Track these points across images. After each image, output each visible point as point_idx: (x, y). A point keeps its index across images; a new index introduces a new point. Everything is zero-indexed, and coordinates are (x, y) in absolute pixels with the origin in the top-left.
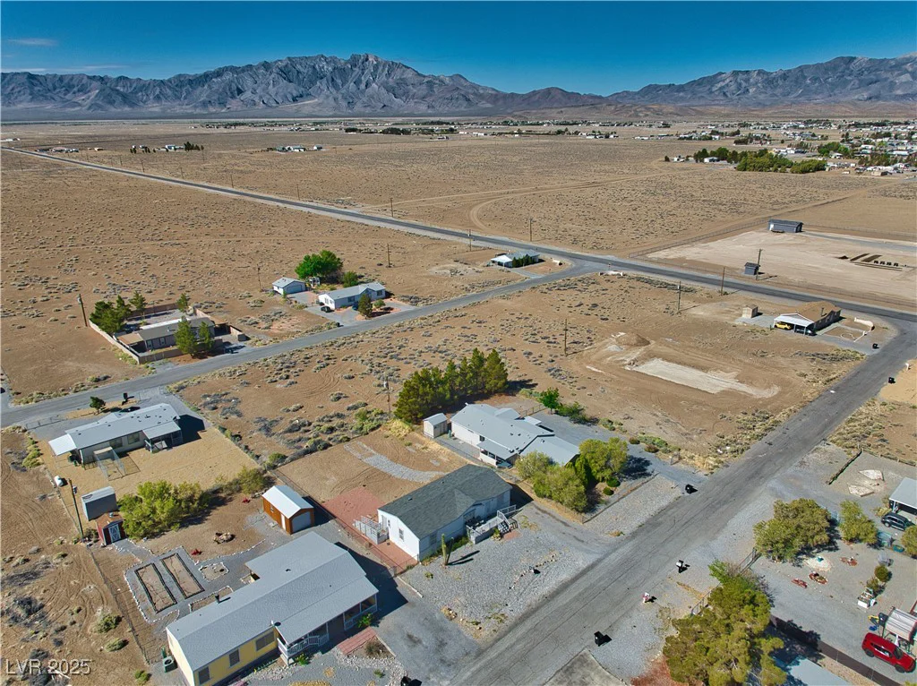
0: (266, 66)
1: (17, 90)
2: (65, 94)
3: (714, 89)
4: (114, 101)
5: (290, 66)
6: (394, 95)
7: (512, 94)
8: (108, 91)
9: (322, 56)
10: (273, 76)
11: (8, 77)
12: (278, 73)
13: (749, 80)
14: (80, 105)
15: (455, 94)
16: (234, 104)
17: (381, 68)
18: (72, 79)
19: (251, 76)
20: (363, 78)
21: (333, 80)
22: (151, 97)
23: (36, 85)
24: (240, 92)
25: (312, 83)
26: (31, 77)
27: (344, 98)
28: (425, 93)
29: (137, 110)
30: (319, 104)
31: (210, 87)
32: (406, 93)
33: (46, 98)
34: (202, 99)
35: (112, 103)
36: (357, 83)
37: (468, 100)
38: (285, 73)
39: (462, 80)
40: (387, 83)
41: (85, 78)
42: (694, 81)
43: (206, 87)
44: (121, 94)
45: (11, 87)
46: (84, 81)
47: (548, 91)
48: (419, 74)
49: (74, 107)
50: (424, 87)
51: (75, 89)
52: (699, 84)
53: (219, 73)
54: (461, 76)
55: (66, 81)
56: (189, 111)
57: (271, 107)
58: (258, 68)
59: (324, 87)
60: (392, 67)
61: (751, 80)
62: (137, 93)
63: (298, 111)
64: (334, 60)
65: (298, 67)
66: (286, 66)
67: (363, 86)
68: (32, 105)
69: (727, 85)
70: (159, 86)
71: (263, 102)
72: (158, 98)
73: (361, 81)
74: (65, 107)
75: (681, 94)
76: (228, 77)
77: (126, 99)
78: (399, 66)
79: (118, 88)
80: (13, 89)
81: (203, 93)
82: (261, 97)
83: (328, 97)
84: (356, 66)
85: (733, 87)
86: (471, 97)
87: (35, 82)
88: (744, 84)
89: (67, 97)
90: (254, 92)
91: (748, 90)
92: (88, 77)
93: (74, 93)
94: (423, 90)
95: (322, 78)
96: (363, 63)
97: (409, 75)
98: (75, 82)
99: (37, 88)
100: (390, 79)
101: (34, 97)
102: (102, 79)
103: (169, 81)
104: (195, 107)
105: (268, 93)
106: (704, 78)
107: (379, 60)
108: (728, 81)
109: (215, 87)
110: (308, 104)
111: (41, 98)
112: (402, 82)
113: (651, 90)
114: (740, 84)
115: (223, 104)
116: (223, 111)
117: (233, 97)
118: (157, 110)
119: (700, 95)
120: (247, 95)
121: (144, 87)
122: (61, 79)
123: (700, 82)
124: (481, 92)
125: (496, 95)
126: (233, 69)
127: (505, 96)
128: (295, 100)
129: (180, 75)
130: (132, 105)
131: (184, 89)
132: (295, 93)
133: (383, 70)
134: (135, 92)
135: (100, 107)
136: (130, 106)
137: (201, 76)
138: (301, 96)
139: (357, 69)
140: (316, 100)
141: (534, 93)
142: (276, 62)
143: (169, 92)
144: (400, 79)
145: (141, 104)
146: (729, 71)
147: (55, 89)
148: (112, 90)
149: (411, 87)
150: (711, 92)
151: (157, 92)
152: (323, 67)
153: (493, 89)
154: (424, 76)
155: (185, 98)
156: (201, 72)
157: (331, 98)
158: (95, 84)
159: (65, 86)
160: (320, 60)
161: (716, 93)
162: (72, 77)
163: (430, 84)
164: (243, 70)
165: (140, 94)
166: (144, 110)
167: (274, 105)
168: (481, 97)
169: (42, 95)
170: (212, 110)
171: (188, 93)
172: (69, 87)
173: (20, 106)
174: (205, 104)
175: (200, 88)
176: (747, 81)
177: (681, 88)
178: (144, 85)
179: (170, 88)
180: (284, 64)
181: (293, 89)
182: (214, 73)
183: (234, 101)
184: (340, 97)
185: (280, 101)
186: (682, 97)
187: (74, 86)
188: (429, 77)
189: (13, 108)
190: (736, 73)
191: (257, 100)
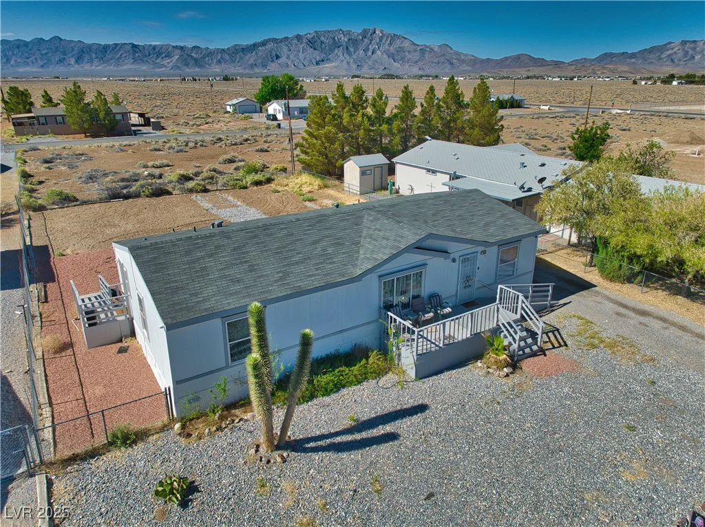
0: (299, 37)
1: (124, 56)
2: (156, 59)
3: (663, 56)
4: (189, 64)
5: (316, 37)
6: (394, 59)
7: (488, 59)
8: (185, 56)
9: (341, 30)
10: (303, 45)
11: (119, 47)
12: (307, 43)
13: (695, 48)
14: (165, 66)
15: (442, 59)
16: (273, 67)
17: (385, 39)
18: (161, 48)
19: (287, 45)
20: (370, 47)
21: (347, 48)
22: (214, 61)
23: (137, 52)
24: (278, 57)
25: (332, 50)
26: (134, 46)
27: (355, 62)
28: (418, 58)
29: (204, 70)
30: (336, 67)
31: (257, 54)
32: (403, 58)
33: (143, 61)
34: (250, 62)
35: (187, 65)
36: (366, 50)
37: (451, 64)
38: (312, 43)
39: (449, 48)
40: (389, 50)
41: (171, 48)
42: (646, 49)
43: (253, 54)
44: (194, 58)
45: (120, 53)
46: (169, 50)
47: (519, 57)
48: (414, 44)
49: (161, 68)
50: (418, 53)
51: (163, 55)
52: (650, 52)
53: (264, 43)
54: (447, 45)
55: (157, 50)
56: (241, 71)
57: (299, 69)
58: (292, 39)
59: (340, 54)
60: (394, 37)
61: (698, 49)
62: (205, 58)
63: (318, 72)
64: (349, 32)
65: (322, 38)
66: (313, 38)
67: (370, 53)
68: (133, 67)
69: (675, 53)
70: (221, 53)
71: (294, 65)
72: (219, 62)
73: (369, 49)
74: (154, 68)
75: (633, 60)
76: (270, 46)
77: (197, 63)
78: (398, 37)
79: (193, 54)
80: (121, 55)
81: (251, 58)
82: (293, 61)
83: (342, 61)
84: (365, 37)
85: (681, 54)
86: (454, 61)
87: (137, 50)
88: (691, 52)
89: (157, 61)
90: (288, 57)
91: (694, 57)
92: (173, 47)
93: (162, 58)
94: (416, 56)
95: (339, 47)
96: (371, 35)
97: (406, 44)
98: (163, 50)
99: (137, 55)
100: (392, 48)
101: (135, 61)
102: (182, 48)
103: (228, 49)
104: (245, 68)
105: (298, 58)
106: (655, 47)
107: (384, 33)
108: (676, 49)
110: (327, 67)
111: (140, 61)
112: (400, 50)
113: (607, 58)
114: (687, 52)
115: (264, 66)
116: (264, 71)
117: (273, 61)
118: (217, 70)
119: (650, 61)
120: (283, 59)
121: (210, 54)
122: (154, 47)
123: (651, 50)
124: (463, 57)
125: (475, 60)
126: (274, 40)
127: (482, 61)
128: (317, 63)
129: (236, 45)
130: (201, 67)
131: (238, 56)
132: (318, 58)
133: (387, 40)
134: (204, 57)
135: (179, 68)
136: (199, 67)
137: (251, 46)
138: (323, 61)
139: (366, 40)
140: (334, 64)
141: (506, 58)
142: (305, 35)
143: (227, 57)
144: (400, 47)
145: (207, 66)
146: (678, 41)
147: (149, 55)
148: (188, 55)
149: (407, 54)
150: (660, 59)
151: (219, 57)
152: (341, 39)
153: (473, 56)
154: (418, 45)
155: (238, 62)
156: (252, 42)
157: (345, 62)
158: (178, 52)
159: (157, 53)
160: (339, 33)
161: (665, 60)
163: (423, 51)
164: (281, 41)
165: (207, 59)
166: (209, 71)
167: (302, 67)
168: (463, 61)
169: (141, 59)
170: (257, 70)
171: (241, 58)
172: (159, 54)
173: (125, 67)
174: (252, 66)
175: (250, 55)
176: (694, 49)
177: (633, 55)
178: (210, 53)
179: (228, 54)
180: (312, 36)
181: (317, 55)
182: (260, 43)
183: (273, 64)
184: (352, 61)
185: (306, 63)
186: (633, 63)
187: (162, 53)
188: (422, 46)
189: (121, 68)
190: (684, 43)
191: (290, 63)
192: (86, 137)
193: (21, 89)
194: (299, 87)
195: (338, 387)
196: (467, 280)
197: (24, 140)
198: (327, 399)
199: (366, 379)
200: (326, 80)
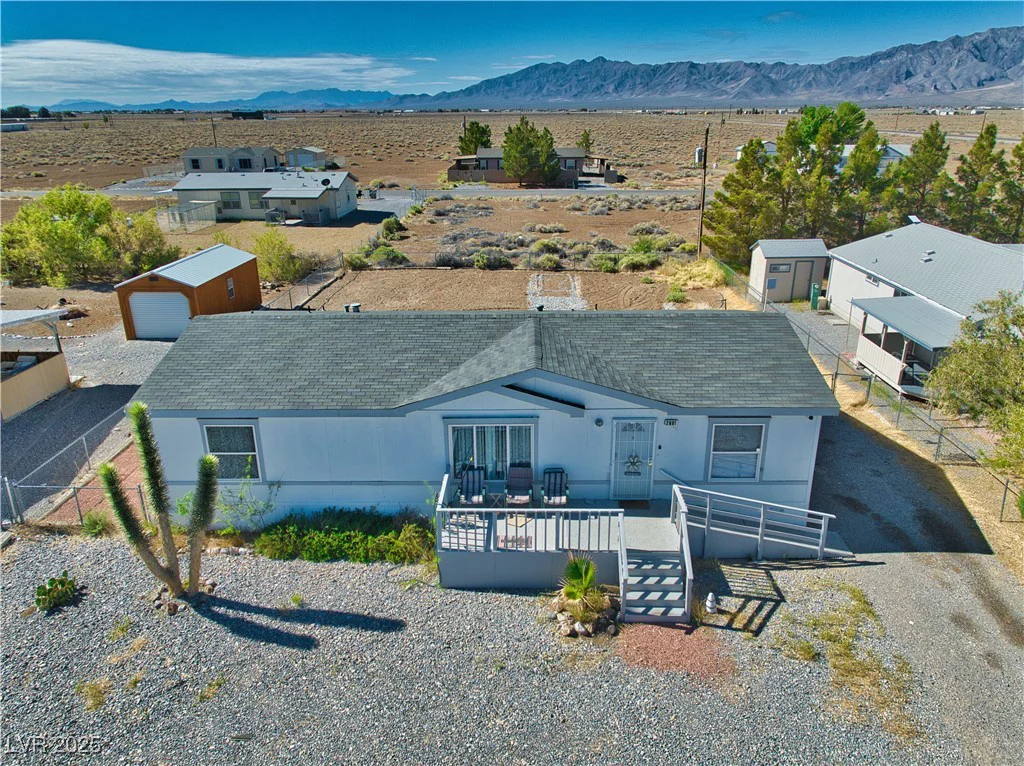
0: (956, 42)
1: (676, 79)
2: (717, 83)
4: (762, 88)
5: (990, 40)
8: (759, 78)
10: (961, 54)
11: (673, 67)
12: (969, 51)
14: (727, 93)
16: (897, 91)
18: (728, 68)
19: (931, 56)
22: (802, 85)
23: (695, 74)
24: (909, 75)
25: (1015, 61)
26: (693, 65)
29: (782, 98)
30: (1013, 90)
31: (873, 71)
33: (699, 86)
34: (858, 85)
35: (758, 91)
38: (979, 50)
41: (742, 65)
43: (868, 71)
44: (772, 81)
45: (672, 76)
46: (740, 69)
49: (721, 95)
51: (729, 77)
53: (890, 54)
55: (722, 70)
57: (943, 94)
58: (944, 44)
63: (979, 97)
65: (1002, 41)
66: (985, 40)
68: (684, 94)
70: (815, 71)
71: (935, 87)
72: (809, 85)
74: (712, 95)
76: (898, 58)
77: (775, 88)
79: (771, 75)
80: (673, 78)
81: (862, 78)
82: (934, 81)
87: (694, 71)
89: (719, 86)
90: (927, 75)
92: (746, 65)
93: (726, 81)
98: (729, 71)
99: (693, 77)
101: (688, 86)
102: (758, 65)
103: (828, 65)
105: (946, 77)
109: (880, 70)
110: (998, 90)
111: (695, 87)
115: (881, 90)
116: (880, 98)
117: (898, 82)
120: (918, 78)
121: (798, 73)
122: (719, 66)
126: (911, 48)
128: (980, 84)
129: (843, 59)
130: (779, 93)
131: (841, 75)
132: (984, 75)
134: (787, 79)
135: (746, 95)
136: (776, 94)
137: (867, 58)
138: (992, 79)
140: (1012, 84)
142: (970, 36)
143: (823, 77)
145: (789, 92)
147: (710, 78)
148: (764, 76)
151: (810, 78)
155: (839, 85)
156: (868, 53)
158: (750, 72)
159: (722, 73)
162: (729, 65)
164: (923, 48)
165: (791, 81)
166: (789, 99)
169: (696, 84)
171: (846, 78)
172: (723, 76)
173: (673, 95)
174: (859, 91)
175: (861, 73)
178: (799, 71)
179: (826, 73)
180: (982, 38)
181: (983, 70)
182: (885, 53)
183: (897, 88)
185: (958, 84)
187: (728, 74)
189: (667, 96)
191: (927, 85)
192: (521, 186)
193: (482, 125)
194: (864, 124)
195: (335, 555)
196: (633, 463)
197: (451, 186)
198: (311, 566)
199: (382, 558)
200: (978, 113)
